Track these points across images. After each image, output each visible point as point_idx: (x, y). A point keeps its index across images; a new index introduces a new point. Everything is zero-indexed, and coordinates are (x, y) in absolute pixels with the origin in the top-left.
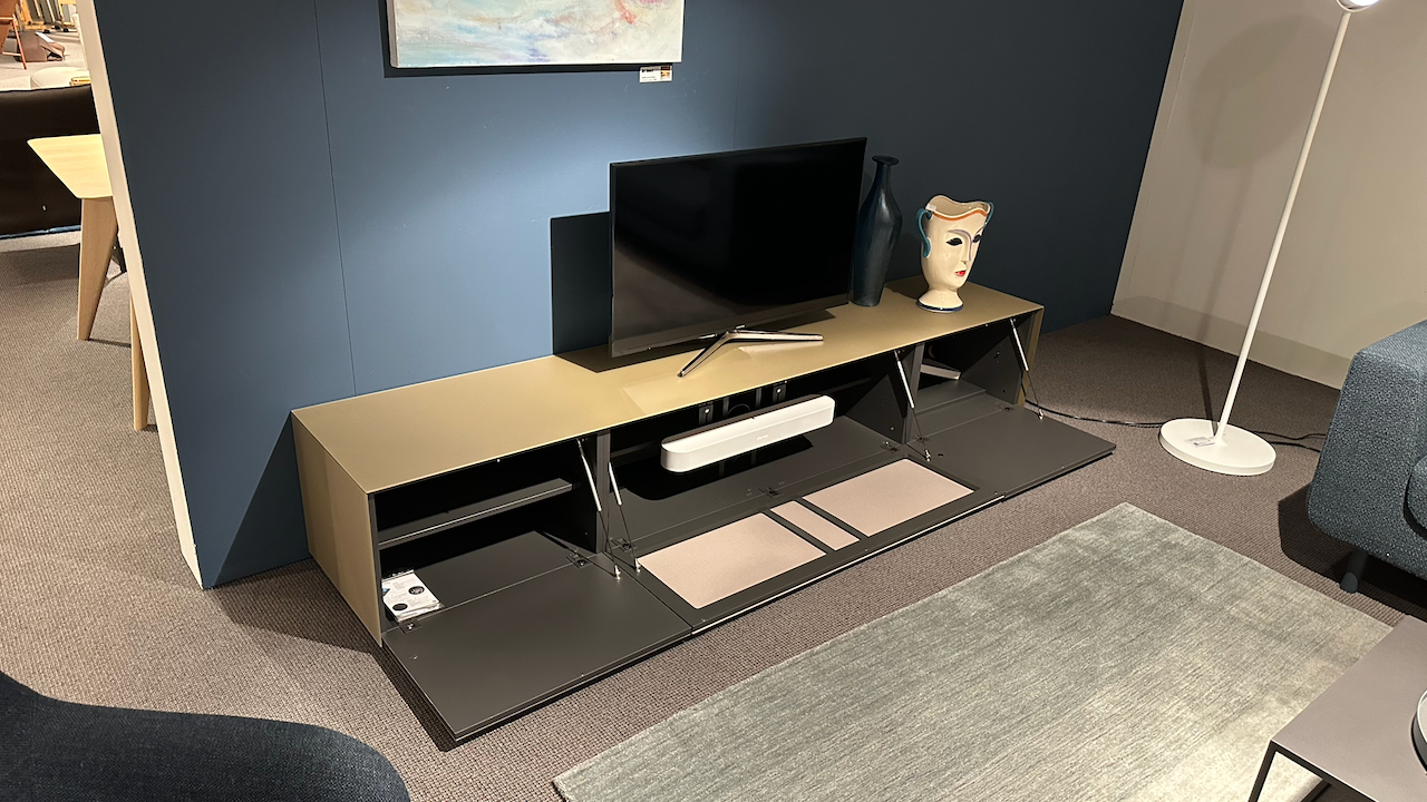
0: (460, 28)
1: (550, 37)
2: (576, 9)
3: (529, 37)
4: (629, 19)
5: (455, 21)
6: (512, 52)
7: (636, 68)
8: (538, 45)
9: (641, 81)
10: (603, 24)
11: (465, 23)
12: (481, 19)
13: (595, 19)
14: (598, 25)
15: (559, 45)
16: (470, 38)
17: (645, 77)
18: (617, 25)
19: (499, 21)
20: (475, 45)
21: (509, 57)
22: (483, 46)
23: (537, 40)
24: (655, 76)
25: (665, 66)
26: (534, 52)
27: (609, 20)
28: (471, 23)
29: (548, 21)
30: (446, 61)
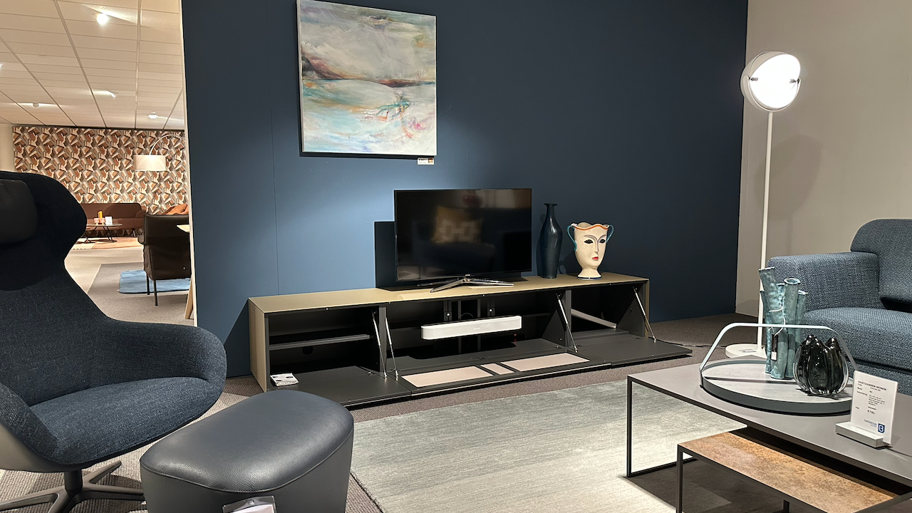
0: (331, 137)
1: (372, 142)
2: (384, 131)
3: (363, 142)
4: (410, 136)
5: (330, 134)
6: (355, 148)
7: (415, 157)
8: (368, 145)
9: (419, 164)
10: (397, 138)
11: (333, 135)
12: (341, 134)
13: (393, 135)
14: (394, 139)
15: (377, 145)
16: (336, 141)
17: (420, 162)
18: (404, 138)
19: (349, 135)
20: (338, 144)
21: (353, 149)
22: (342, 145)
23: (366, 143)
24: (426, 162)
25: (430, 157)
26: (365, 148)
27: (400, 136)
28: (336, 135)
29: (371, 136)
30: (326, 149)
